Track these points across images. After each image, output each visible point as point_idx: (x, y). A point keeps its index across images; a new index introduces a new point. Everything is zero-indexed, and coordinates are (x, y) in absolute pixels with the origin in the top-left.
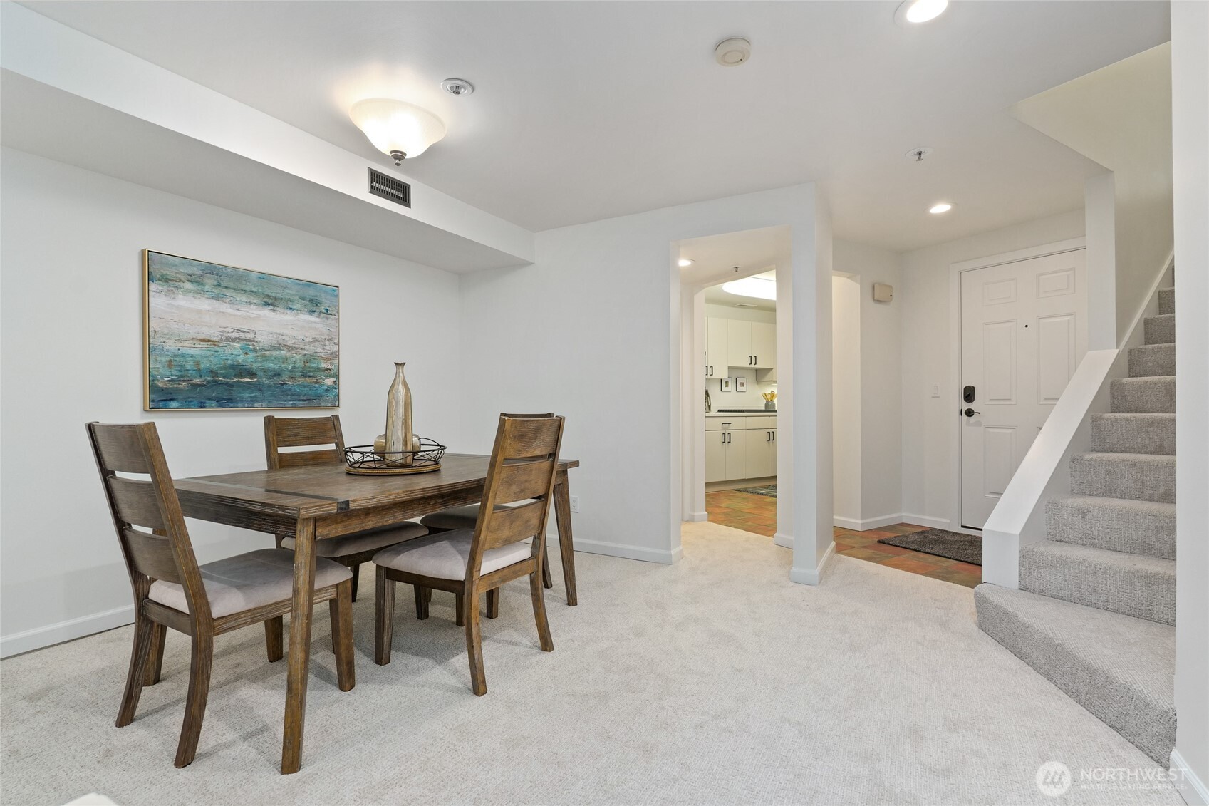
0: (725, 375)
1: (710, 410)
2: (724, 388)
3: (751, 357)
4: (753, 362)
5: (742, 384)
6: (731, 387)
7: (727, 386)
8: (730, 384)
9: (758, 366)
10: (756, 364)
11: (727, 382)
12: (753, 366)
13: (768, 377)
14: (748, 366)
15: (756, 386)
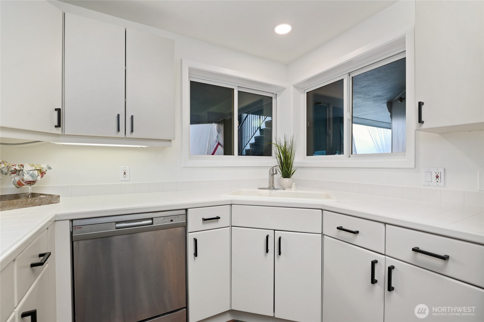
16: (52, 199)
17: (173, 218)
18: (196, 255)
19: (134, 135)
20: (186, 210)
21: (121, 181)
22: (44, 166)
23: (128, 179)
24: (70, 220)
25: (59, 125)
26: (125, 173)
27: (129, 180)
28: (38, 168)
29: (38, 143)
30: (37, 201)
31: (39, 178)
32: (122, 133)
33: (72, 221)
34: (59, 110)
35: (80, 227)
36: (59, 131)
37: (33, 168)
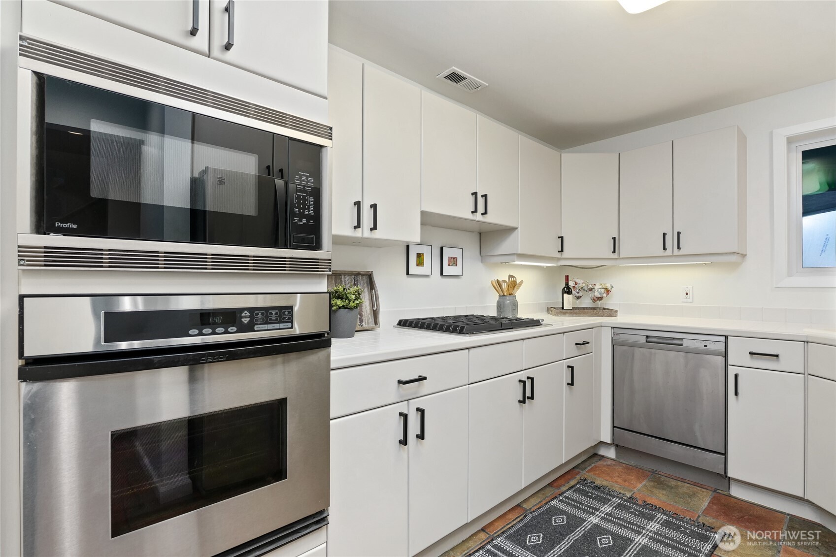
0: (414, 235)
1: (376, 323)
2: (414, 269)
3: (475, 194)
4: (481, 209)
5: (453, 261)
6: (431, 264)
7: (420, 263)
8: (427, 260)
9: (490, 218)
10: (485, 213)
11: (419, 256)
12: (478, 217)
13: (506, 246)
14: (470, 216)
15: (480, 265)
16: (612, 313)
17: (707, 343)
18: (736, 394)
19: (682, 252)
20: (726, 337)
21: (682, 302)
22: (608, 286)
23: (690, 300)
24: (612, 327)
25: (614, 252)
26: (687, 294)
27: (692, 301)
28: (604, 287)
29: (603, 267)
30: (600, 313)
31: (605, 295)
32: (669, 252)
33: (613, 328)
34: (614, 239)
35: (618, 334)
36: (615, 256)
37: (601, 287)
